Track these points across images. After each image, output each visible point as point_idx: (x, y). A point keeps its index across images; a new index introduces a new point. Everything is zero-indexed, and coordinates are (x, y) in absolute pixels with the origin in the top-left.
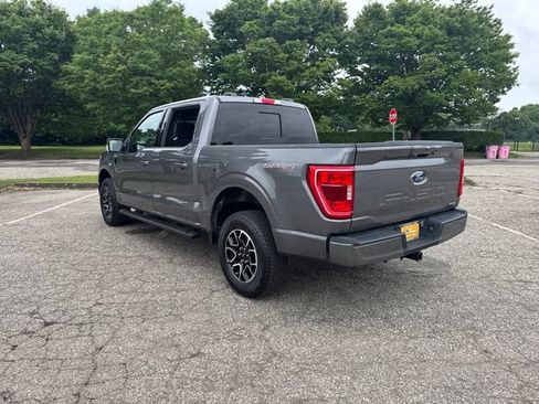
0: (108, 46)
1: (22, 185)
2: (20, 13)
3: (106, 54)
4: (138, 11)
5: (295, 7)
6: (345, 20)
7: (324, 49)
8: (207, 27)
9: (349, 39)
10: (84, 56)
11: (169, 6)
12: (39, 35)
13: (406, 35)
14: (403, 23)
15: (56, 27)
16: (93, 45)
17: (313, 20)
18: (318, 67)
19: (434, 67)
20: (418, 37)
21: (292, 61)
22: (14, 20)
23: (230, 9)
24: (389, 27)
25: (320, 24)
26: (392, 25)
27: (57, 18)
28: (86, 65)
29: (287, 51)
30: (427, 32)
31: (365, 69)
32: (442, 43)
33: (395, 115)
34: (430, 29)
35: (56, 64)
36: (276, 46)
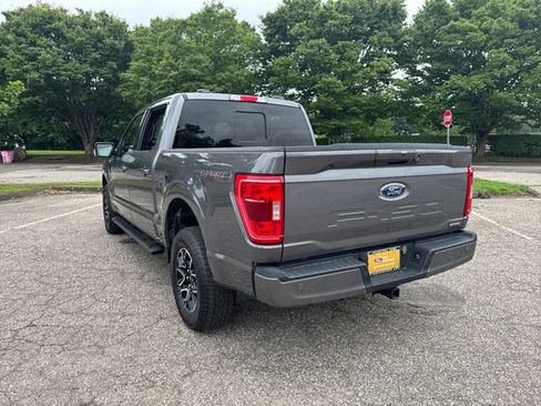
0: (161, 53)
1: (59, 189)
2: (84, 26)
3: (159, 61)
4: (191, 18)
5: (349, 6)
6: (404, 17)
7: (381, 49)
8: (259, 31)
9: (407, 37)
10: (140, 63)
11: (221, 11)
12: (100, 45)
13: (471, 30)
14: (469, 16)
15: (115, 38)
16: (149, 53)
17: (369, 19)
18: (372, 67)
19: (504, 64)
20: (486, 31)
21: (344, 62)
22: (79, 33)
23: (281, 11)
24: (452, 22)
25: (376, 23)
26: (456, 20)
27: (118, 29)
28: (142, 72)
29: (338, 52)
30: (495, 25)
31: (426, 69)
32: (513, 37)
33: (450, 117)
34: (499, 22)
35: (115, 72)
36: (327, 46)
